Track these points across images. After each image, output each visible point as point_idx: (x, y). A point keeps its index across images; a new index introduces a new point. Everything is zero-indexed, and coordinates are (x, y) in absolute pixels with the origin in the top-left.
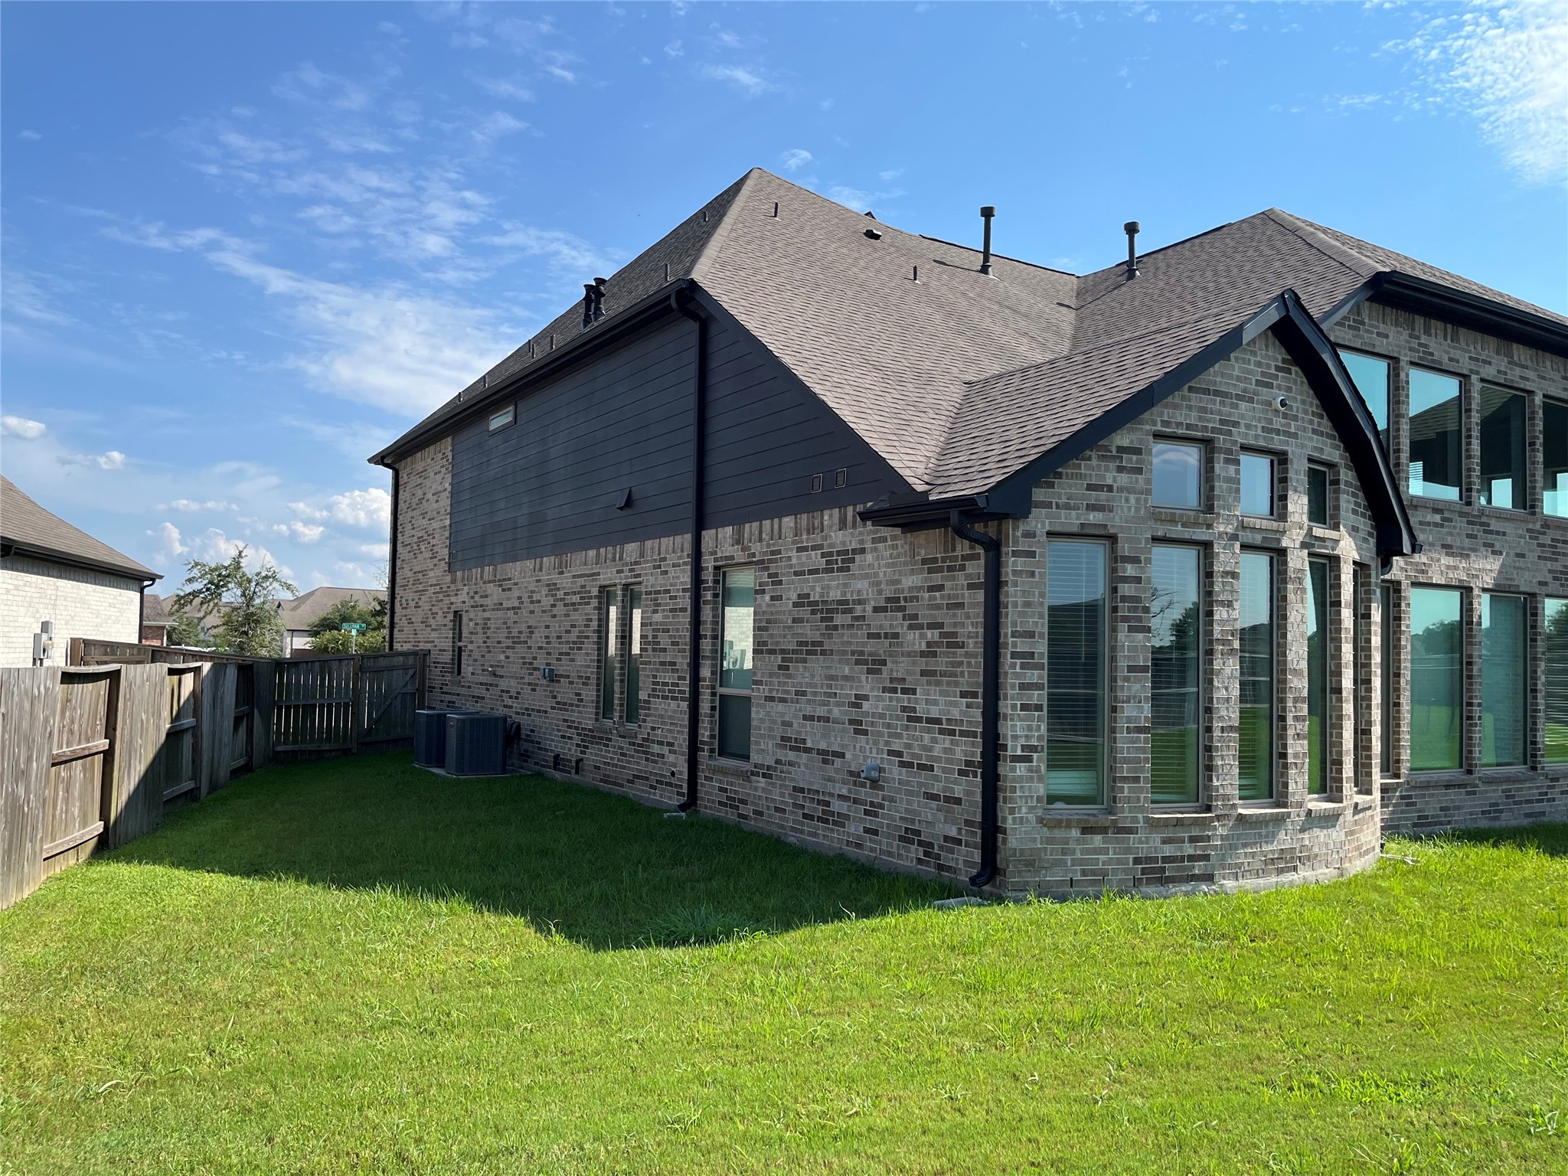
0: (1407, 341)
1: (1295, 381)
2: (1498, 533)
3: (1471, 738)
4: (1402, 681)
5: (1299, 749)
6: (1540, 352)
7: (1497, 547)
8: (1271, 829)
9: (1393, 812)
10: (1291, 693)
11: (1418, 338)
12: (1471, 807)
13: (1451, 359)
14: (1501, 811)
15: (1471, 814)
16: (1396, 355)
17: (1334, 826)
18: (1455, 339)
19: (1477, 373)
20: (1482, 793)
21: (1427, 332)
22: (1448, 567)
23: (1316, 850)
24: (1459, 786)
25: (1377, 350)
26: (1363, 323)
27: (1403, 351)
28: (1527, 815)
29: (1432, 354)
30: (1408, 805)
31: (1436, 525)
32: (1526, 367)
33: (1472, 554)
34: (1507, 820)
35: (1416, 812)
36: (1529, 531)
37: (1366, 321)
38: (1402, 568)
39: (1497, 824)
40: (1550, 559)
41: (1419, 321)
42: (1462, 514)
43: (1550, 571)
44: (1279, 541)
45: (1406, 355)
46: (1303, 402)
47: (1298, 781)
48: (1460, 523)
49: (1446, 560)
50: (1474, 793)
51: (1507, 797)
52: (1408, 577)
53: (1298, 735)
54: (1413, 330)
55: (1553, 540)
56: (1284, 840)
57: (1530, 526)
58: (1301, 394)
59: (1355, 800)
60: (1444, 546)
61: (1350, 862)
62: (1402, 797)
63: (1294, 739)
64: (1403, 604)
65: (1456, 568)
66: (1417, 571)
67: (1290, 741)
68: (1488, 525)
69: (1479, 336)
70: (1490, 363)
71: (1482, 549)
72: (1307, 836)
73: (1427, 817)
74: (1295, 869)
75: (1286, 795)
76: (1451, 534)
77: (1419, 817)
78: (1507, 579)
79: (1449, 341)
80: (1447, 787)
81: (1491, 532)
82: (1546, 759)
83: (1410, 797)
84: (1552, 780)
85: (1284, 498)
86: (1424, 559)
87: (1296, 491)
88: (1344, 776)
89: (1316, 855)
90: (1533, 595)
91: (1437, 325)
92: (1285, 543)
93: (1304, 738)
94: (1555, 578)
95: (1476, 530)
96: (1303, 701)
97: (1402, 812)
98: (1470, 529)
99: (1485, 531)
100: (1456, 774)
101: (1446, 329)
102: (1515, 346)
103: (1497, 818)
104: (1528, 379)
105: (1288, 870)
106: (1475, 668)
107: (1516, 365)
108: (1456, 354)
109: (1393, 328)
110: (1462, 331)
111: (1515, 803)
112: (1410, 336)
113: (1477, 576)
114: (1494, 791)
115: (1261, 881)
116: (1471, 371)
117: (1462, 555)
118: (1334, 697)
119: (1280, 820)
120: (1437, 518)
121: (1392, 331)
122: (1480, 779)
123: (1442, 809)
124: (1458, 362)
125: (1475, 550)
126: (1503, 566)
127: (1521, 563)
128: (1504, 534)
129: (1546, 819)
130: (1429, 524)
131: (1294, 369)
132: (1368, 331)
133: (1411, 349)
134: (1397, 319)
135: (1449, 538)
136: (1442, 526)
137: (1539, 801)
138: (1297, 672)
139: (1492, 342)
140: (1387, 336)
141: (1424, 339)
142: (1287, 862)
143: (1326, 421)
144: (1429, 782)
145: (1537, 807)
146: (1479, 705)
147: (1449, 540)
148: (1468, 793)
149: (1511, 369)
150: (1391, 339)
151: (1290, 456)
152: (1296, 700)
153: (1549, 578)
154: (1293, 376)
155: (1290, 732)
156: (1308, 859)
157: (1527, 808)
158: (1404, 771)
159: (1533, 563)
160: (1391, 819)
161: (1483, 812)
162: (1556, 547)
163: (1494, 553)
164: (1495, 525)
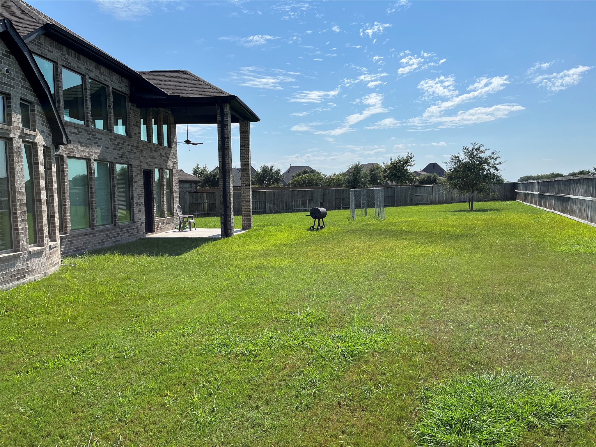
0: (61, 56)
1: (12, 62)
2: (99, 139)
3: (93, 216)
4: (66, 195)
5: (24, 226)
6: (111, 71)
7: (99, 144)
8: (13, 262)
9: (65, 248)
10: (19, 202)
11: (64, 55)
12: (94, 241)
13: (78, 67)
14: (105, 242)
15: (95, 244)
16: (56, 61)
17: (41, 256)
18: (79, 59)
19: (88, 75)
20: (98, 236)
21: (68, 54)
22: (81, 151)
23: (34, 267)
24: (90, 234)
25: (48, 57)
26: (42, 45)
27: (59, 60)
28: (114, 242)
29: (70, 63)
30: (71, 244)
31: (76, 133)
32: (106, 76)
33: (90, 146)
34: (107, 244)
35: (74, 246)
36: (110, 139)
37: (43, 43)
38: (63, 150)
39: (104, 246)
40: (118, 150)
41: (65, 49)
42: (85, 130)
43: (118, 154)
44: (9, 134)
45: (60, 62)
46: (17, 72)
47: (24, 240)
48: (85, 134)
49: (80, 148)
50: (95, 236)
51: (107, 236)
52: (66, 154)
53: (23, 220)
54: (62, 52)
55: (118, 143)
56: (19, 265)
57: (110, 137)
58: (15, 68)
59: (50, 245)
60: (80, 142)
61: (49, 269)
62: (68, 241)
63: (21, 222)
64: (65, 165)
65: (84, 151)
66: (69, 152)
67: (19, 223)
68: (95, 135)
69: (88, 60)
70: (92, 72)
71: (94, 144)
72: (29, 262)
73: (78, 247)
74: (25, 277)
75: (19, 246)
76: (82, 138)
77: (76, 248)
78: (103, 156)
79: (77, 59)
80: (85, 235)
81: (96, 138)
82: (119, 222)
83: (72, 240)
84: (121, 229)
85: (10, 115)
86: (72, 147)
87: (15, 112)
88: (44, 235)
89: (34, 270)
90: (112, 163)
91: (72, 52)
92: (11, 135)
93: (26, 221)
94: (119, 157)
95: (91, 137)
96: (24, 205)
97: (69, 247)
98: (88, 136)
99: (94, 138)
100: (88, 230)
101: (75, 54)
102: (101, 67)
103: (104, 244)
104: (106, 81)
105: (22, 278)
106: (93, 190)
107: (102, 74)
108: (80, 65)
109: (54, 49)
110: (82, 57)
111: (110, 238)
112: (61, 54)
113: (92, 155)
114: (102, 235)
115: (10, 285)
116: (86, 73)
117: (86, 146)
118: (38, 203)
119: (16, 258)
120: (76, 131)
121: (54, 50)
122: (97, 231)
123: (84, 244)
124: (80, 68)
125: (91, 145)
126: (101, 151)
127: (107, 150)
128: (101, 139)
129: (120, 243)
130: (73, 133)
131: (11, 56)
132: (44, 48)
133: (62, 60)
134: (56, 46)
135: (81, 139)
136: (78, 134)
137: (117, 236)
138: (20, 193)
139: (93, 63)
140: (52, 52)
141: (67, 56)
142: (21, 274)
143: (27, 83)
144: (79, 234)
145: (117, 239)
146: (95, 203)
147: (81, 140)
148: (93, 237)
149: (101, 76)
150: (54, 54)
151: (12, 96)
152: (21, 205)
153: (117, 157)
154: (11, 60)
155: (19, 219)
156: (31, 271)
157: (113, 239)
158: (69, 231)
159: (111, 151)
160: (65, 250)
161: (99, 243)
162: (119, 145)
163: (98, 146)
164: (98, 136)
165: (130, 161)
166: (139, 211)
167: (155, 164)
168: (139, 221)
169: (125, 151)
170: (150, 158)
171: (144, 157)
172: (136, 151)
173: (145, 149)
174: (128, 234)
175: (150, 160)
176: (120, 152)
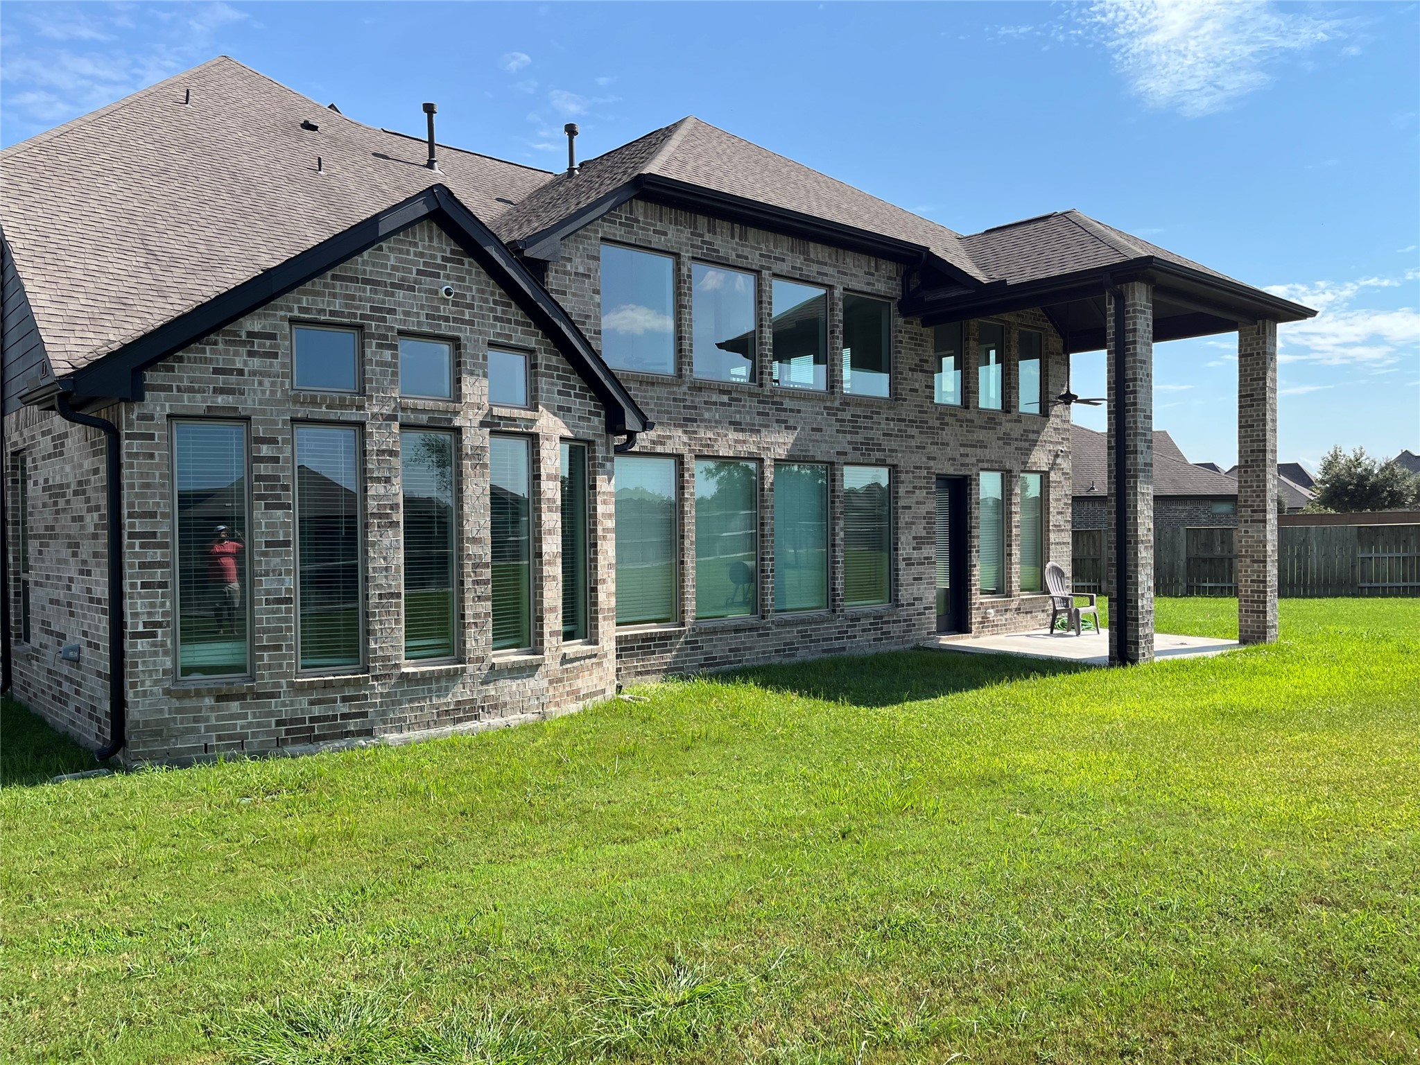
0: (689, 239)
1: (469, 272)
2: (792, 410)
3: (763, 588)
4: (687, 543)
5: (480, 610)
6: (840, 251)
7: (791, 422)
8: (444, 684)
9: (677, 656)
10: (470, 559)
11: (701, 236)
12: (763, 646)
13: (738, 256)
14: (797, 649)
15: (764, 652)
16: (675, 251)
17: (533, 676)
18: (743, 237)
19: (769, 269)
20: (776, 634)
21: (712, 230)
22: (736, 441)
23: (502, 699)
24: (750, 630)
25: (653, 246)
26: (638, 221)
27: (684, 248)
28: (824, 651)
29: (718, 251)
30: (692, 649)
31: (723, 404)
32: (826, 264)
33: (763, 430)
35: (702, 654)
36: (825, 408)
37: (641, 219)
38: (685, 444)
39: (793, 660)
40: (850, 432)
41: (702, 221)
42: (751, 395)
43: (849, 443)
44: (450, 420)
45: (687, 251)
46: (481, 291)
47: (478, 640)
48: (751, 404)
49: (733, 435)
50: (768, 635)
51: (803, 637)
52: (691, 451)
53: (479, 597)
54: (696, 228)
55: (853, 416)
56: (460, 692)
57: (828, 404)
58: (479, 283)
59: (563, 651)
60: (731, 423)
61: (557, 704)
62: (687, 643)
63: (474, 601)
64: (686, 475)
65: (744, 442)
66: (702, 445)
67: (468, 603)
68: (782, 404)
69: (771, 236)
70: (783, 260)
71: (775, 425)
72: (491, 686)
73: (715, 658)
74: (476, 717)
75: (463, 651)
76: (740, 412)
77: (706, 659)
78: (802, 451)
79: (737, 240)
80: (737, 631)
81: (785, 410)
82: (846, 604)
83: (696, 642)
84: (852, 620)
85: (459, 381)
86: (710, 435)
87: (472, 373)
88: (546, 630)
89: (505, 704)
90: (832, 463)
91: (723, 226)
92: (457, 422)
93: (486, 599)
94: (854, 449)
95: (767, 408)
96: (486, 565)
97: (687, 655)
98: (761, 408)
99: (777, 410)
100: (753, 620)
101: (733, 229)
102: (811, 245)
103: (793, 655)
104: (826, 275)
105: (469, 719)
106: (767, 528)
107: (813, 262)
108: (746, 251)
109: (672, 226)
110: (752, 232)
111: (811, 641)
112: (692, 234)
113: (769, 449)
114: (788, 632)
115: (432, 731)
116: (762, 267)
117: (752, 431)
118: (537, 560)
119: (453, 676)
120: (725, 398)
121: (672, 231)
122: (773, 622)
123: (731, 650)
124: (747, 258)
125: (766, 426)
126: (796, 440)
127: (817, 436)
128: (799, 411)
129: (845, 653)
130: (715, 403)
131: (466, 260)
132: (643, 229)
133: (692, 246)
134: (676, 219)
135: (738, 416)
136: (730, 405)
137: (837, 639)
138: (475, 540)
139: (786, 242)
140: (665, 234)
141: (707, 237)
142: (468, 711)
143: (514, 308)
144: (715, 628)
145: (836, 644)
146: (772, 559)
147: (738, 418)
148: (760, 635)
149: (807, 266)
150: (670, 236)
151: (463, 341)
152: (475, 566)
153: (849, 449)
154: (466, 266)
155: (469, 596)
156: (496, 707)
157: (825, 645)
158: (689, 619)
159: (831, 436)
160: (675, 663)
161: (776, 651)
162: (857, 422)
163: (787, 428)
164: (787, 403)
165: (890, 456)
166: (915, 579)
167: (978, 461)
168: (913, 604)
169: (876, 434)
170: (961, 445)
171: (943, 444)
172: (913, 431)
173: (947, 424)
174: (872, 635)
175: (962, 450)
176: (859, 438)
